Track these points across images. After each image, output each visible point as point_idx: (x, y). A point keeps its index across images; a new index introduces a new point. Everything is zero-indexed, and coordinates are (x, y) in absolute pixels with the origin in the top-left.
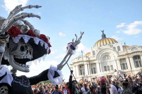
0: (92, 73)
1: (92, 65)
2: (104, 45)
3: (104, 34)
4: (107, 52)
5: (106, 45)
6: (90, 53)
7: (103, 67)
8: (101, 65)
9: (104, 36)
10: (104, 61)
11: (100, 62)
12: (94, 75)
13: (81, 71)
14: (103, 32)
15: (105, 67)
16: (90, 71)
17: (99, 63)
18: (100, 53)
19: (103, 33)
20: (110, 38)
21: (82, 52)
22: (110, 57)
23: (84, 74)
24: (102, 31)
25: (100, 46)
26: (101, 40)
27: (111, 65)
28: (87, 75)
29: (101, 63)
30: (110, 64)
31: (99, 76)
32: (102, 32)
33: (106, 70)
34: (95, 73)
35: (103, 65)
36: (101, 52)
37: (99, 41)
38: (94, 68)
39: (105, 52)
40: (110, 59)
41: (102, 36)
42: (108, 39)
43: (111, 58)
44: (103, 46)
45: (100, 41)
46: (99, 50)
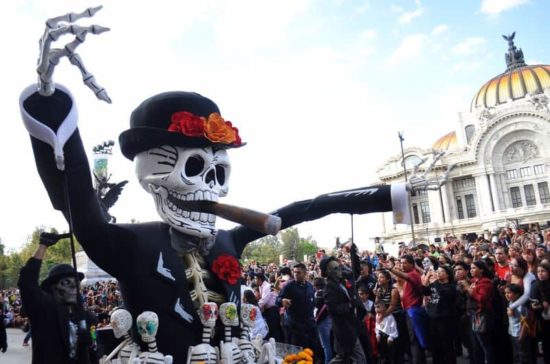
0: (461, 216)
1: (459, 183)
2: (514, 99)
3: (518, 49)
4: (520, 127)
5: (524, 97)
6: (452, 135)
7: (505, 190)
8: (496, 183)
9: (516, 58)
10: (509, 167)
11: (491, 170)
12: (466, 221)
13: (415, 208)
14: (511, 39)
15: (515, 190)
16: (451, 208)
17: (488, 176)
18: (489, 136)
19: (512, 44)
20: (541, 66)
21: (402, 139)
22: (536, 148)
23: (426, 218)
24: (505, 37)
25: (498, 102)
26: (503, 76)
27: (540, 181)
28: (436, 224)
29: (495, 175)
30: (534, 176)
31: (485, 227)
32: (507, 42)
33: (516, 204)
34: (472, 214)
35: (504, 181)
36: (493, 132)
37: (492, 81)
38: (469, 197)
39: (512, 129)
40: (535, 157)
41: (509, 58)
42: (532, 69)
43: (538, 153)
44: (510, 100)
45: (498, 80)
46: (486, 123)
